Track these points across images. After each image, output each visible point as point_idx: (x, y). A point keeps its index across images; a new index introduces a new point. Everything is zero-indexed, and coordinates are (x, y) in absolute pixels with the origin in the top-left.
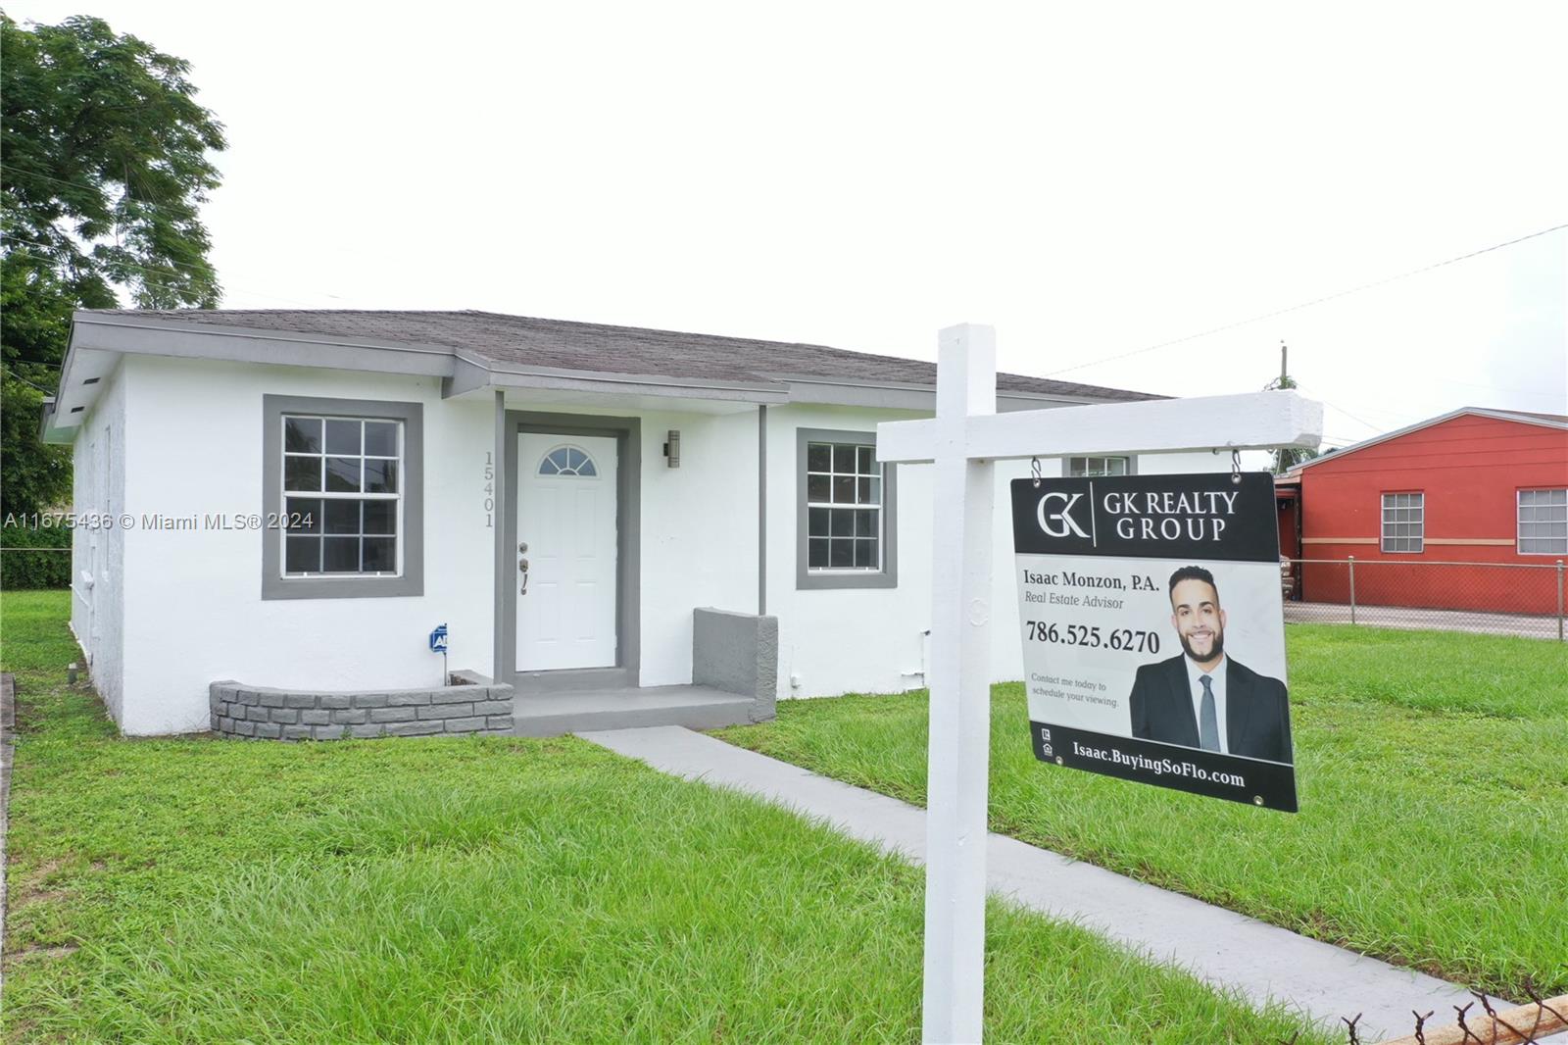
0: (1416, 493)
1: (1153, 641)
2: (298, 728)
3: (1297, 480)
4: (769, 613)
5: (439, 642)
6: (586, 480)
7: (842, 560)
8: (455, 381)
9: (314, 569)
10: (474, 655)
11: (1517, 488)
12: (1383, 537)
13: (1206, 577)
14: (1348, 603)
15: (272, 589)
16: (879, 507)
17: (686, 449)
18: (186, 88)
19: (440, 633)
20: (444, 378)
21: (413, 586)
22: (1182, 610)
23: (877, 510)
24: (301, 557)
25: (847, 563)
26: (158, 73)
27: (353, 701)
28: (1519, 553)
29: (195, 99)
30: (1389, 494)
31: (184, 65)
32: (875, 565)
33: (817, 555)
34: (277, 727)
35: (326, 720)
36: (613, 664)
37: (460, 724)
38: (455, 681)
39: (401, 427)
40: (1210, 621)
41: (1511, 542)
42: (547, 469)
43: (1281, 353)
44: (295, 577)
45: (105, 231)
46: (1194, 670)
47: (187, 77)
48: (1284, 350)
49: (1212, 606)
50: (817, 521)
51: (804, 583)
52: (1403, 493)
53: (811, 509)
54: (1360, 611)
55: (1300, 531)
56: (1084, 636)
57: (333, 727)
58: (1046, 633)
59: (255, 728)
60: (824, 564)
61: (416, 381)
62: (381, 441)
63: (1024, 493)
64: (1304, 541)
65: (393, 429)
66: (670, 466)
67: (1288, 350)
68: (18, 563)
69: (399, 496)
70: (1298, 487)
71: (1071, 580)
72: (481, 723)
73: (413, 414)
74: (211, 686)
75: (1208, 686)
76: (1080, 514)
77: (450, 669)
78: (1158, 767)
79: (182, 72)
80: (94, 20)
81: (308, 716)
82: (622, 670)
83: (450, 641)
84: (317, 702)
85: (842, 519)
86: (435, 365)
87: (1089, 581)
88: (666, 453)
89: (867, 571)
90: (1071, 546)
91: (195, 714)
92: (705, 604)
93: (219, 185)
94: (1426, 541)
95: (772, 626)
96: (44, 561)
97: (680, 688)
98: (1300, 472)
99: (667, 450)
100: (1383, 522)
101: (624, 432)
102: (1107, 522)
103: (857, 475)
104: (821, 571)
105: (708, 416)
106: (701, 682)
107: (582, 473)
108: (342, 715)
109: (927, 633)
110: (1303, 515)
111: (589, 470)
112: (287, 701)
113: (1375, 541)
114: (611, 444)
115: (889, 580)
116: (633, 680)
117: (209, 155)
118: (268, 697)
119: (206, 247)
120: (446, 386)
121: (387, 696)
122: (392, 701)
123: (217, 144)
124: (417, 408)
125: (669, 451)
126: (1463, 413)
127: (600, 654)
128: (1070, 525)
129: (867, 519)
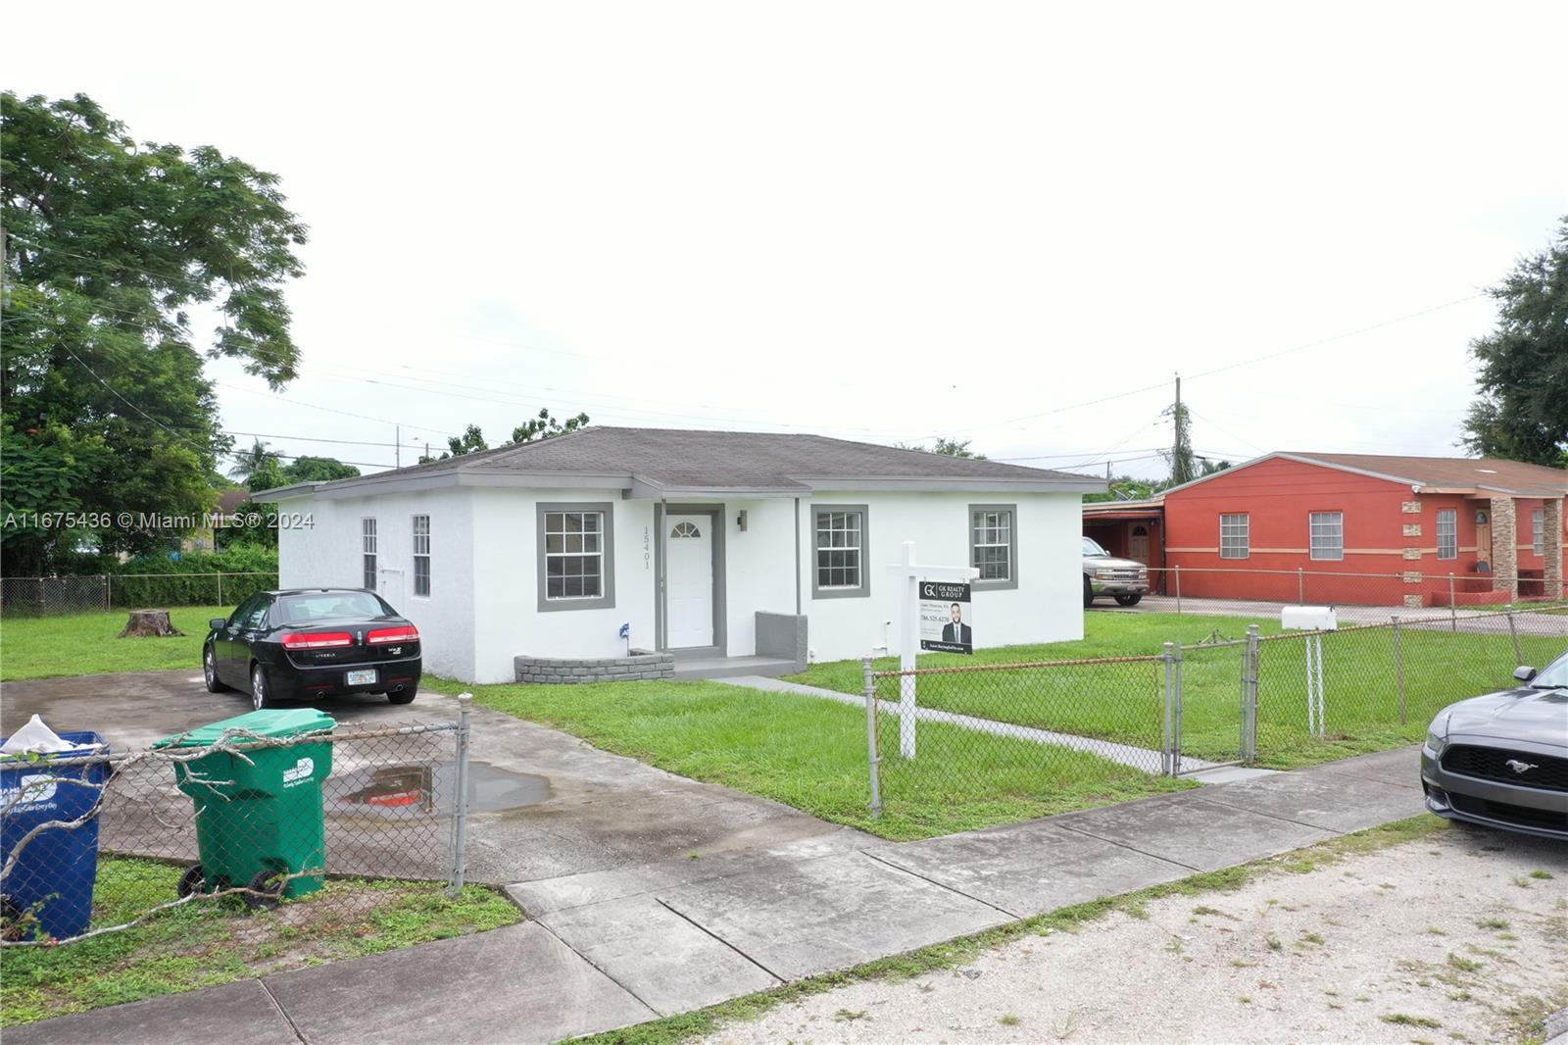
0: (1244, 513)
1: (948, 620)
2: (571, 677)
3: (1162, 504)
4: (802, 613)
5: (625, 633)
6: (696, 540)
7: (838, 581)
8: (633, 491)
9: (561, 595)
10: (644, 639)
11: (1310, 511)
12: (1221, 547)
13: (957, 605)
14: (1173, 595)
15: (543, 607)
16: (859, 548)
17: (750, 521)
18: (277, 197)
19: (625, 628)
20: (623, 490)
21: (609, 602)
22: (953, 612)
23: (857, 551)
24: (555, 589)
25: (840, 583)
26: (254, 185)
27: (599, 663)
28: (1312, 559)
29: (285, 205)
30: (1225, 515)
31: (275, 178)
32: (857, 583)
33: (823, 578)
34: (559, 677)
35: (585, 673)
36: (711, 644)
37: (650, 675)
38: (633, 653)
39: (602, 515)
40: (958, 615)
41: (1307, 551)
42: (675, 535)
43: (1175, 384)
44: (552, 599)
45: (182, 300)
46: (955, 625)
47: (279, 188)
48: (1178, 380)
49: (959, 611)
50: (822, 558)
51: (816, 595)
52: (1234, 514)
53: (820, 552)
54: (1185, 602)
55: (1164, 543)
56: (934, 619)
57: (589, 677)
58: (925, 618)
59: (547, 679)
60: (828, 584)
61: (611, 491)
62: (592, 525)
63: (922, 585)
64: (1167, 550)
65: (599, 515)
66: (742, 530)
67: (1181, 379)
68: (168, 585)
69: (601, 553)
70: (1162, 508)
71: (931, 605)
72: (659, 674)
73: (607, 509)
74: (515, 658)
75: (957, 628)
76: (934, 590)
77: (631, 648)
78: (947, 648)
79: (274, 184)
80: (207, 148)
81: (576, 671)
82: (717, 648)
83: (630, 632)
84: (581, 664)
85: (837, 555)
86: (622, 483)
87: (935, 606)
88: (739, 523)
89: (852, 587)
90: (932, 598)
91: (507, 673)
92: (761, 609)
93: (304, 274)
94: (1250, 550)
95: (805, 620)
96: (188, 583)
97: (750, 657)
98: (1164, 498)
99: (739, 521)
100: (1221, 536)
101: (716, 512)
102: (939, 592)
103: (845, 530)
104: (826, 588)
105: (761, 501)
106: (761, 653)
107: (692, 536)
108: (592, 670)
109: (888, 623)
110: (1167, 531)
111: (696, 534)
112: (565, 664)
113: (1216, 550)
114: (708, 518)
115: (865, 592)
116: (723, 653)
117: (293, 249)
118: (554, 662)
119: (287, 321)
120: (626, 494)
121: (615, 661)
122: (617, 663)
123: (300, 240)
124: (610, 505)
125: (741, 521)
126: (1273, 456)
127: (705, 639)
128: (932, 593)
129: (851, 557)
